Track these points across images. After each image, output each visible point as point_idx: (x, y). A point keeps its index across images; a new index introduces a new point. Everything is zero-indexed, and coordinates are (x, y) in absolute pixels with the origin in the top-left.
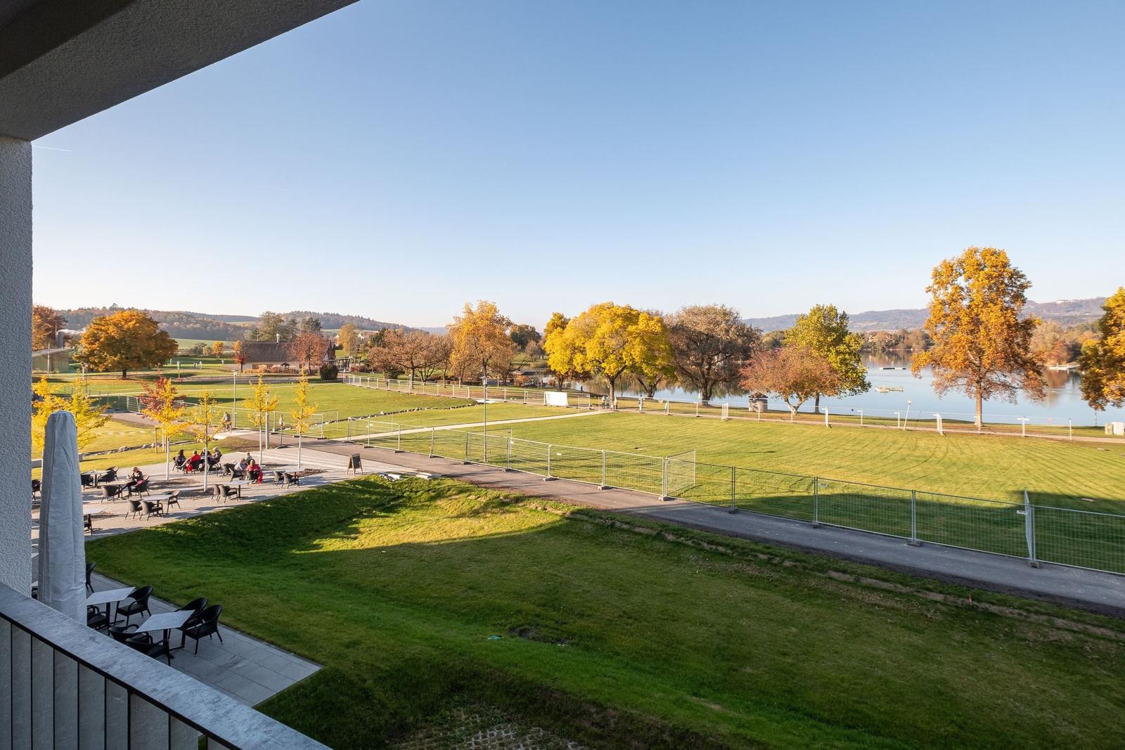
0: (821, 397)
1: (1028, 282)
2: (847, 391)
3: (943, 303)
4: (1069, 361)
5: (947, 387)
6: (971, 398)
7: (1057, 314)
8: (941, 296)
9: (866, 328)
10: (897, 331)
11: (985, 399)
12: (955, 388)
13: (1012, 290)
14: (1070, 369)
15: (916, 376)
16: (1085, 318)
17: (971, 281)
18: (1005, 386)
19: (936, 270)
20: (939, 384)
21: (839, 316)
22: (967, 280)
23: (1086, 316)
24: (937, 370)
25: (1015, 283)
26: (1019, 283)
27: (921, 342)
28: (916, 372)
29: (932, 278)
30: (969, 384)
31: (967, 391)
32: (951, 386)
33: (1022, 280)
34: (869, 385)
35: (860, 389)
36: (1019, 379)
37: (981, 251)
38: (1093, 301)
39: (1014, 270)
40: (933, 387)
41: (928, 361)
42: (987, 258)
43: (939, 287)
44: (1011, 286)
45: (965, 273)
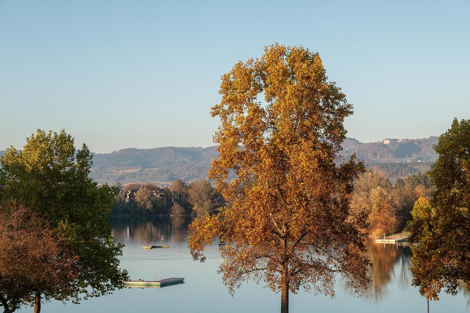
0: (43, 300)
1: (349, 106)
2: (89, 289)
3: (235, 133)
4: (399, 231)
5: (241, 273)
6: (274, 289)
7: (384, 160)
8: (233, 123)
9: (122, 177)
10: (170, 183)
11: (293, 291)
12: (252, 274)
13: (328, 118)
14: (399, 241)
15: (196, 257)
16: (416, 167)
17: (274, 101)
18: (319, 267)
19: (226, 78)
20: (230, 269)
21: (76, 153)
22: (269, 100)
23: (418, 164)
24: (226, 246)
25: (332, 107)
26: (336, 107)
27: (206, 202)
28: (196, 251)
29: (220, 92)
30: (272, 267)
31: (270, 278)
32: (247, 272)
33: (341, 103)
34: (125, 275)
35: (109, 282)
36: (337, 257)
37: (288, 52)
38: (426, 140)
39: (331, 86)
40: (222, 274)
41: (214, 230)
42: (296, 65)
43: (230, 108)
44: (327, 112)
45: (266, 86)
